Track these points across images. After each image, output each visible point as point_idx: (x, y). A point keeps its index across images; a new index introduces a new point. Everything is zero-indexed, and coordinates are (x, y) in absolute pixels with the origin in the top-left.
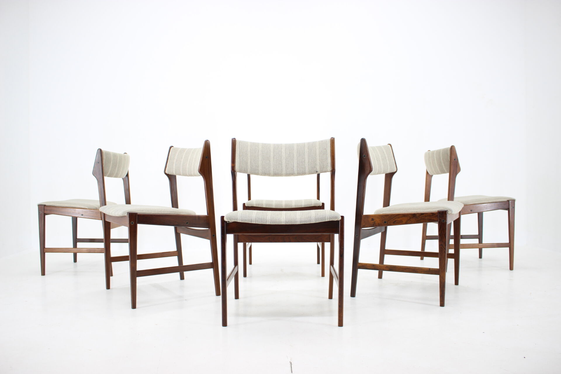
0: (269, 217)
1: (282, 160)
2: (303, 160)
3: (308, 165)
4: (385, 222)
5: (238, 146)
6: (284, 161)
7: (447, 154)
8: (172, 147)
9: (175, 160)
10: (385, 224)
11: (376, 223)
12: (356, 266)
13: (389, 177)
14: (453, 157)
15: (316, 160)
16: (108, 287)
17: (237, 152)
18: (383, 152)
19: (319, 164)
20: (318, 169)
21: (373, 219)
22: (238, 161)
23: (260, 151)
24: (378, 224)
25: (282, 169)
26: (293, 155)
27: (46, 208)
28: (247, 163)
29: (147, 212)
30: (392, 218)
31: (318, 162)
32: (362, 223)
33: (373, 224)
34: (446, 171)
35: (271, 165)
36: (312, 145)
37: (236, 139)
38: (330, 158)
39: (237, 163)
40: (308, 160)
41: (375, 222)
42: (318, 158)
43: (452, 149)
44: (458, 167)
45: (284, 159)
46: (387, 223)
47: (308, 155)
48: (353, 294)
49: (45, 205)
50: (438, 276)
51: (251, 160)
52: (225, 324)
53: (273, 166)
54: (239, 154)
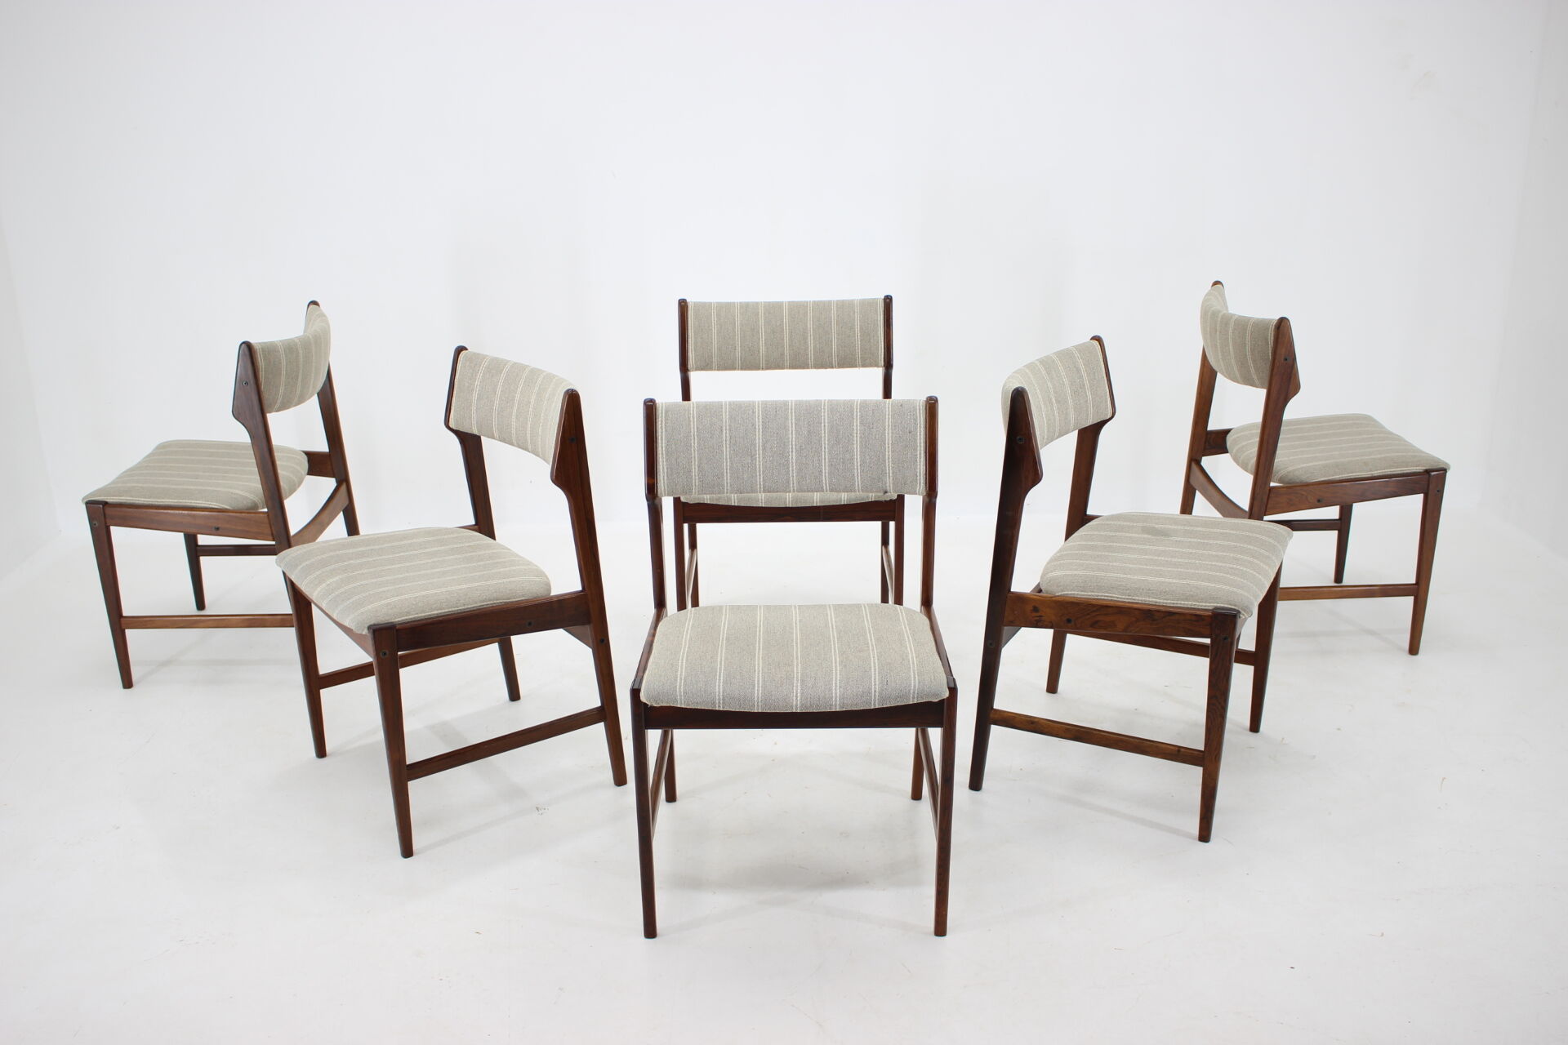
0: (758, 694)
1: (788, 452)
2: (848, 456)
3: (862, 471)
4: (1069, 621)
5: (662, 421)
6: (793, 457)
7: (1266, 339)
8: (463, 353)
9: (475, 396)
10: (1069, 625)
11: (1043, 618)
12: (987, 716)
13: (1088, 439)
14: (1282, 351)
15: (885, 461)
16: (321, 751)
17: (662, 443)
18: (1078, 370)
19: (893, 473)
20: (888, 485)
21: (1035, 609)
22: (663, 470)
23: (724, 431)
24: (1051, 622)
25: (788, 482)
26: (820, 440)
27: (109, 511)
28: (690, 471)
29: (420, 615)
30: (1088, 614)
31: (889, 466)
32: (1006, 614)
33: (1036, 621)
34: (1257, 382)
35: (758, 470)
36: (873, 413)
37: (657, 402)
38: (923, 459)
39: (662, 475)
40: (861, 457)
41: (1041, 616)
42: (888, 454)
43: (1282, 326)
44: (1292, 379)
45: (792, 452)
46: (1073, 623)
47: (861, 442)
48: (976, 783)
49: (105, 504)
50: (1200, 770)
51: (700, 459)
52: (650, 931)
53: (764, 472)
54: (666, 448)
